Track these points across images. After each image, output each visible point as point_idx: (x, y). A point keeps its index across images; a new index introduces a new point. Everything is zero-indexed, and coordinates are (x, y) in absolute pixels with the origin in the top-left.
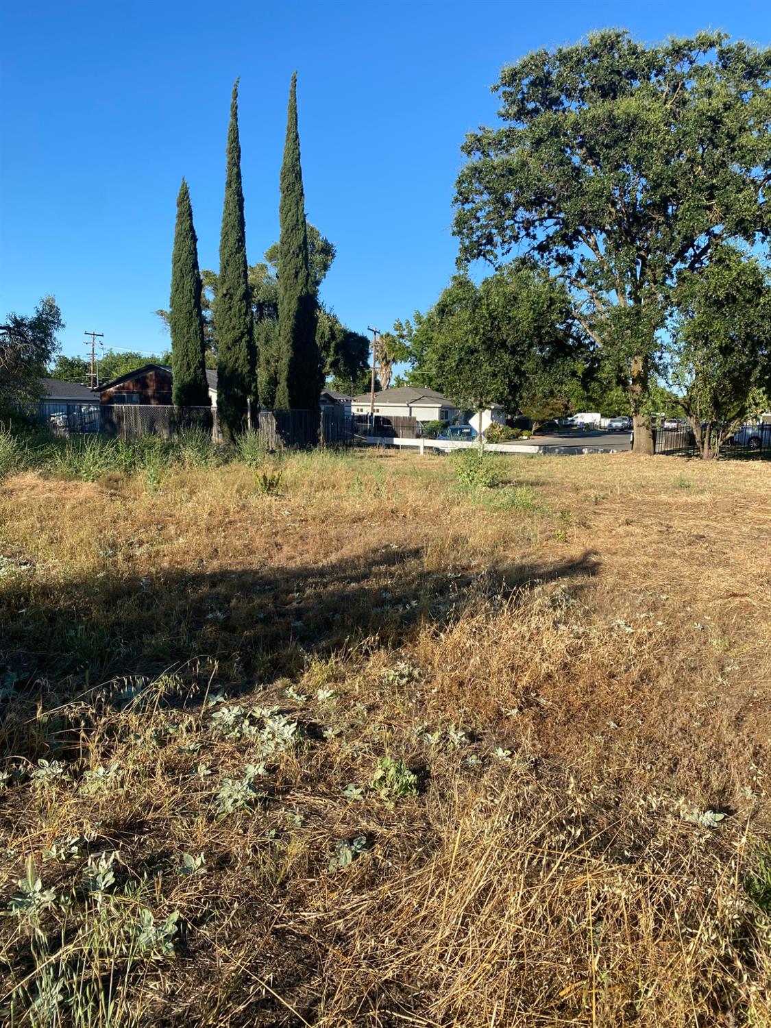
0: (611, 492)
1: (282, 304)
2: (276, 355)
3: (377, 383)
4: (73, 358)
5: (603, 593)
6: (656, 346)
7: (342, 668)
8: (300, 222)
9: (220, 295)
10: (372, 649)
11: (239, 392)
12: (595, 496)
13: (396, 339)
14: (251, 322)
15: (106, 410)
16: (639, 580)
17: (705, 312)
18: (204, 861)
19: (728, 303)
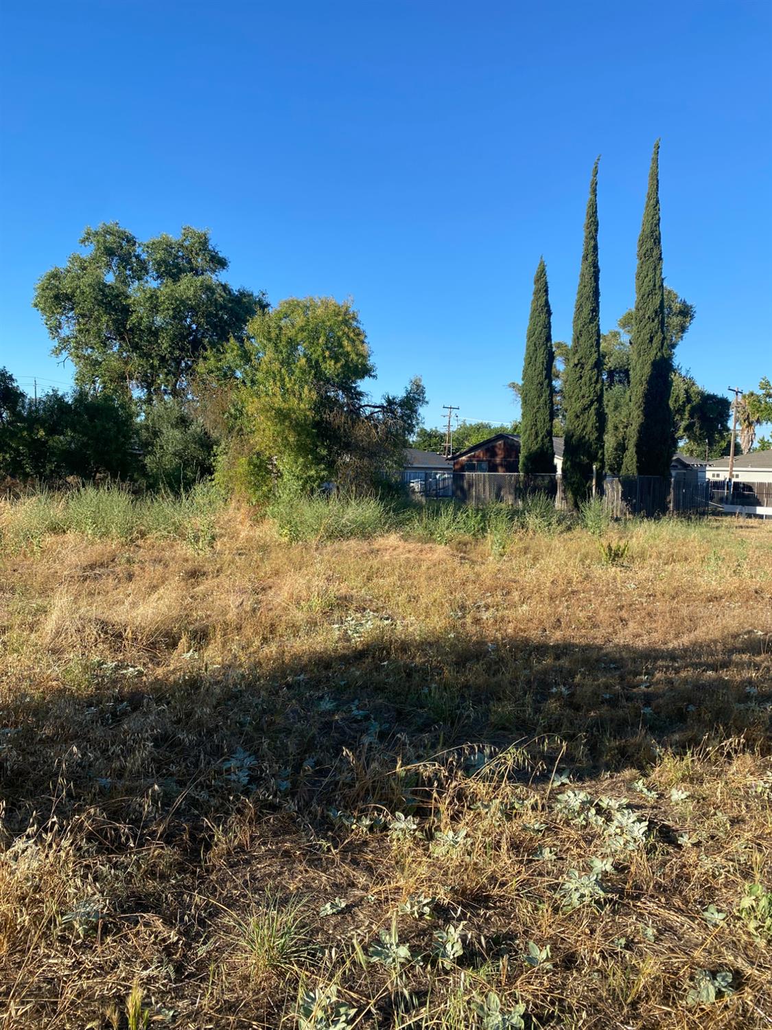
1: (634, 370)
2: (625, 420)
3: (737, 446)
4: (431, 430)
7: (698, 767)
8: (657, 286)
9: (572, 365)
10: (736, 752)
11: (585, 459)
13: (762, 398)
14: (602, 390)
15: (458, 477)
18: (550, 954)
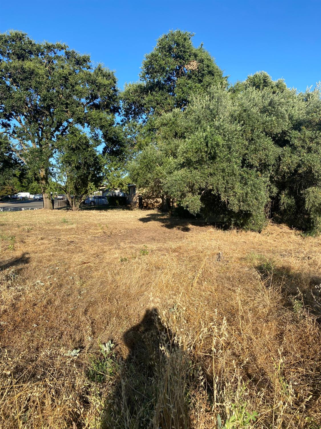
0: (35, 226)
5: (31, 270)
6: (50, 165)
12: (28, 229)
16: (47, 262)
17: (68, 152)
19: (77, 149)
